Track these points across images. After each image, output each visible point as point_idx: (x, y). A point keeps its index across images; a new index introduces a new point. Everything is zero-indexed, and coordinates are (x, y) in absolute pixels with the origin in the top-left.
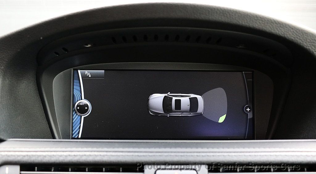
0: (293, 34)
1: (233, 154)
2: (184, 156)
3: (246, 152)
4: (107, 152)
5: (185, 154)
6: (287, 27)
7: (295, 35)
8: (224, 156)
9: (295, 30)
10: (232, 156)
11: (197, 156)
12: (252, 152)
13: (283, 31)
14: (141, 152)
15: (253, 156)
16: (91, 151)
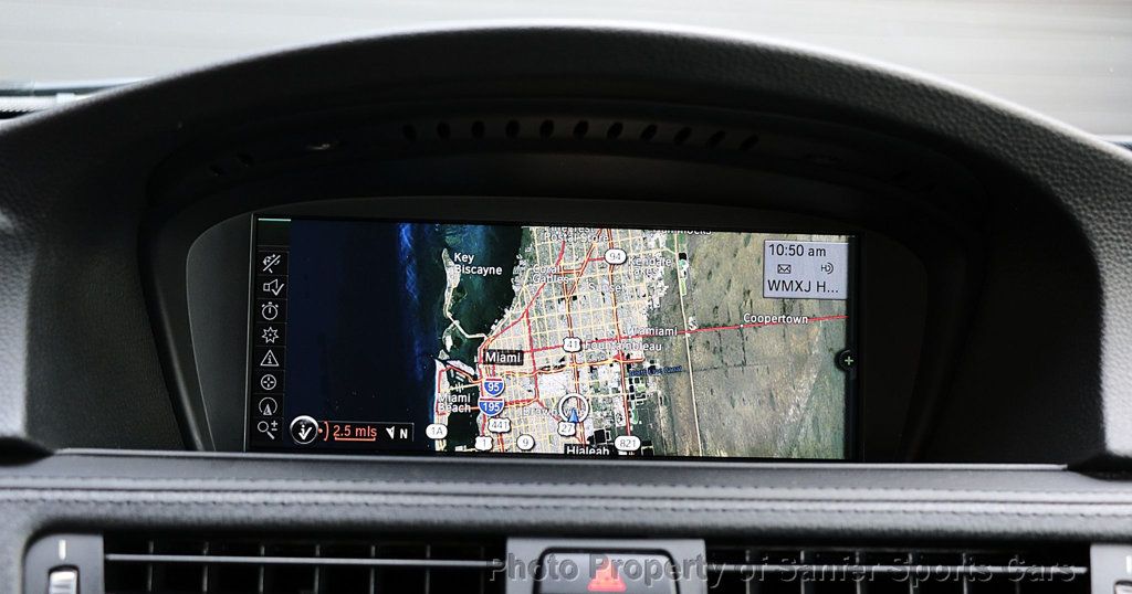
0: (983, 130)
1: (788, 506)
2: (631, 509)
3: (829, 501)
4: (385, 493)
5: (636, 503)
6: (964, 110)
7: (990, 132)
8: (757, 511)
9: (991, 119)
10: (783, 511)
11: (673, 510)
12: (848, 501)
13: (954, 121)
14: (495, 495)
15: (848, 511)
16: (337, 492)
